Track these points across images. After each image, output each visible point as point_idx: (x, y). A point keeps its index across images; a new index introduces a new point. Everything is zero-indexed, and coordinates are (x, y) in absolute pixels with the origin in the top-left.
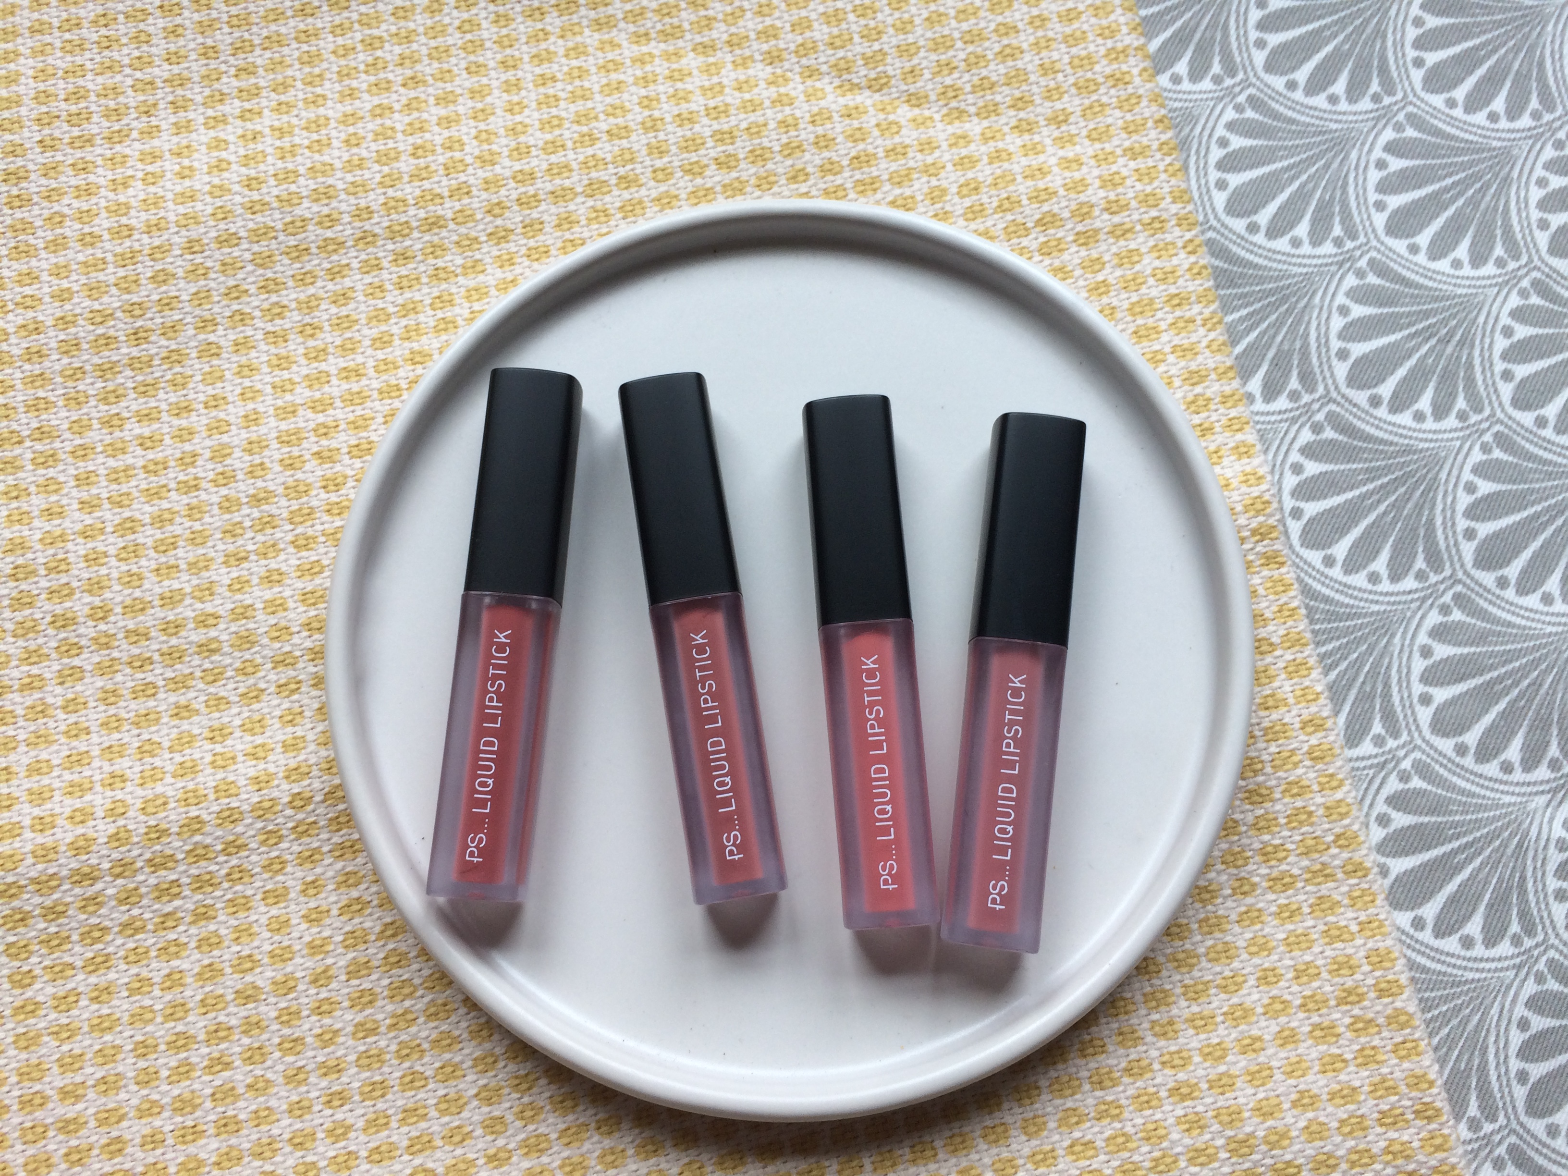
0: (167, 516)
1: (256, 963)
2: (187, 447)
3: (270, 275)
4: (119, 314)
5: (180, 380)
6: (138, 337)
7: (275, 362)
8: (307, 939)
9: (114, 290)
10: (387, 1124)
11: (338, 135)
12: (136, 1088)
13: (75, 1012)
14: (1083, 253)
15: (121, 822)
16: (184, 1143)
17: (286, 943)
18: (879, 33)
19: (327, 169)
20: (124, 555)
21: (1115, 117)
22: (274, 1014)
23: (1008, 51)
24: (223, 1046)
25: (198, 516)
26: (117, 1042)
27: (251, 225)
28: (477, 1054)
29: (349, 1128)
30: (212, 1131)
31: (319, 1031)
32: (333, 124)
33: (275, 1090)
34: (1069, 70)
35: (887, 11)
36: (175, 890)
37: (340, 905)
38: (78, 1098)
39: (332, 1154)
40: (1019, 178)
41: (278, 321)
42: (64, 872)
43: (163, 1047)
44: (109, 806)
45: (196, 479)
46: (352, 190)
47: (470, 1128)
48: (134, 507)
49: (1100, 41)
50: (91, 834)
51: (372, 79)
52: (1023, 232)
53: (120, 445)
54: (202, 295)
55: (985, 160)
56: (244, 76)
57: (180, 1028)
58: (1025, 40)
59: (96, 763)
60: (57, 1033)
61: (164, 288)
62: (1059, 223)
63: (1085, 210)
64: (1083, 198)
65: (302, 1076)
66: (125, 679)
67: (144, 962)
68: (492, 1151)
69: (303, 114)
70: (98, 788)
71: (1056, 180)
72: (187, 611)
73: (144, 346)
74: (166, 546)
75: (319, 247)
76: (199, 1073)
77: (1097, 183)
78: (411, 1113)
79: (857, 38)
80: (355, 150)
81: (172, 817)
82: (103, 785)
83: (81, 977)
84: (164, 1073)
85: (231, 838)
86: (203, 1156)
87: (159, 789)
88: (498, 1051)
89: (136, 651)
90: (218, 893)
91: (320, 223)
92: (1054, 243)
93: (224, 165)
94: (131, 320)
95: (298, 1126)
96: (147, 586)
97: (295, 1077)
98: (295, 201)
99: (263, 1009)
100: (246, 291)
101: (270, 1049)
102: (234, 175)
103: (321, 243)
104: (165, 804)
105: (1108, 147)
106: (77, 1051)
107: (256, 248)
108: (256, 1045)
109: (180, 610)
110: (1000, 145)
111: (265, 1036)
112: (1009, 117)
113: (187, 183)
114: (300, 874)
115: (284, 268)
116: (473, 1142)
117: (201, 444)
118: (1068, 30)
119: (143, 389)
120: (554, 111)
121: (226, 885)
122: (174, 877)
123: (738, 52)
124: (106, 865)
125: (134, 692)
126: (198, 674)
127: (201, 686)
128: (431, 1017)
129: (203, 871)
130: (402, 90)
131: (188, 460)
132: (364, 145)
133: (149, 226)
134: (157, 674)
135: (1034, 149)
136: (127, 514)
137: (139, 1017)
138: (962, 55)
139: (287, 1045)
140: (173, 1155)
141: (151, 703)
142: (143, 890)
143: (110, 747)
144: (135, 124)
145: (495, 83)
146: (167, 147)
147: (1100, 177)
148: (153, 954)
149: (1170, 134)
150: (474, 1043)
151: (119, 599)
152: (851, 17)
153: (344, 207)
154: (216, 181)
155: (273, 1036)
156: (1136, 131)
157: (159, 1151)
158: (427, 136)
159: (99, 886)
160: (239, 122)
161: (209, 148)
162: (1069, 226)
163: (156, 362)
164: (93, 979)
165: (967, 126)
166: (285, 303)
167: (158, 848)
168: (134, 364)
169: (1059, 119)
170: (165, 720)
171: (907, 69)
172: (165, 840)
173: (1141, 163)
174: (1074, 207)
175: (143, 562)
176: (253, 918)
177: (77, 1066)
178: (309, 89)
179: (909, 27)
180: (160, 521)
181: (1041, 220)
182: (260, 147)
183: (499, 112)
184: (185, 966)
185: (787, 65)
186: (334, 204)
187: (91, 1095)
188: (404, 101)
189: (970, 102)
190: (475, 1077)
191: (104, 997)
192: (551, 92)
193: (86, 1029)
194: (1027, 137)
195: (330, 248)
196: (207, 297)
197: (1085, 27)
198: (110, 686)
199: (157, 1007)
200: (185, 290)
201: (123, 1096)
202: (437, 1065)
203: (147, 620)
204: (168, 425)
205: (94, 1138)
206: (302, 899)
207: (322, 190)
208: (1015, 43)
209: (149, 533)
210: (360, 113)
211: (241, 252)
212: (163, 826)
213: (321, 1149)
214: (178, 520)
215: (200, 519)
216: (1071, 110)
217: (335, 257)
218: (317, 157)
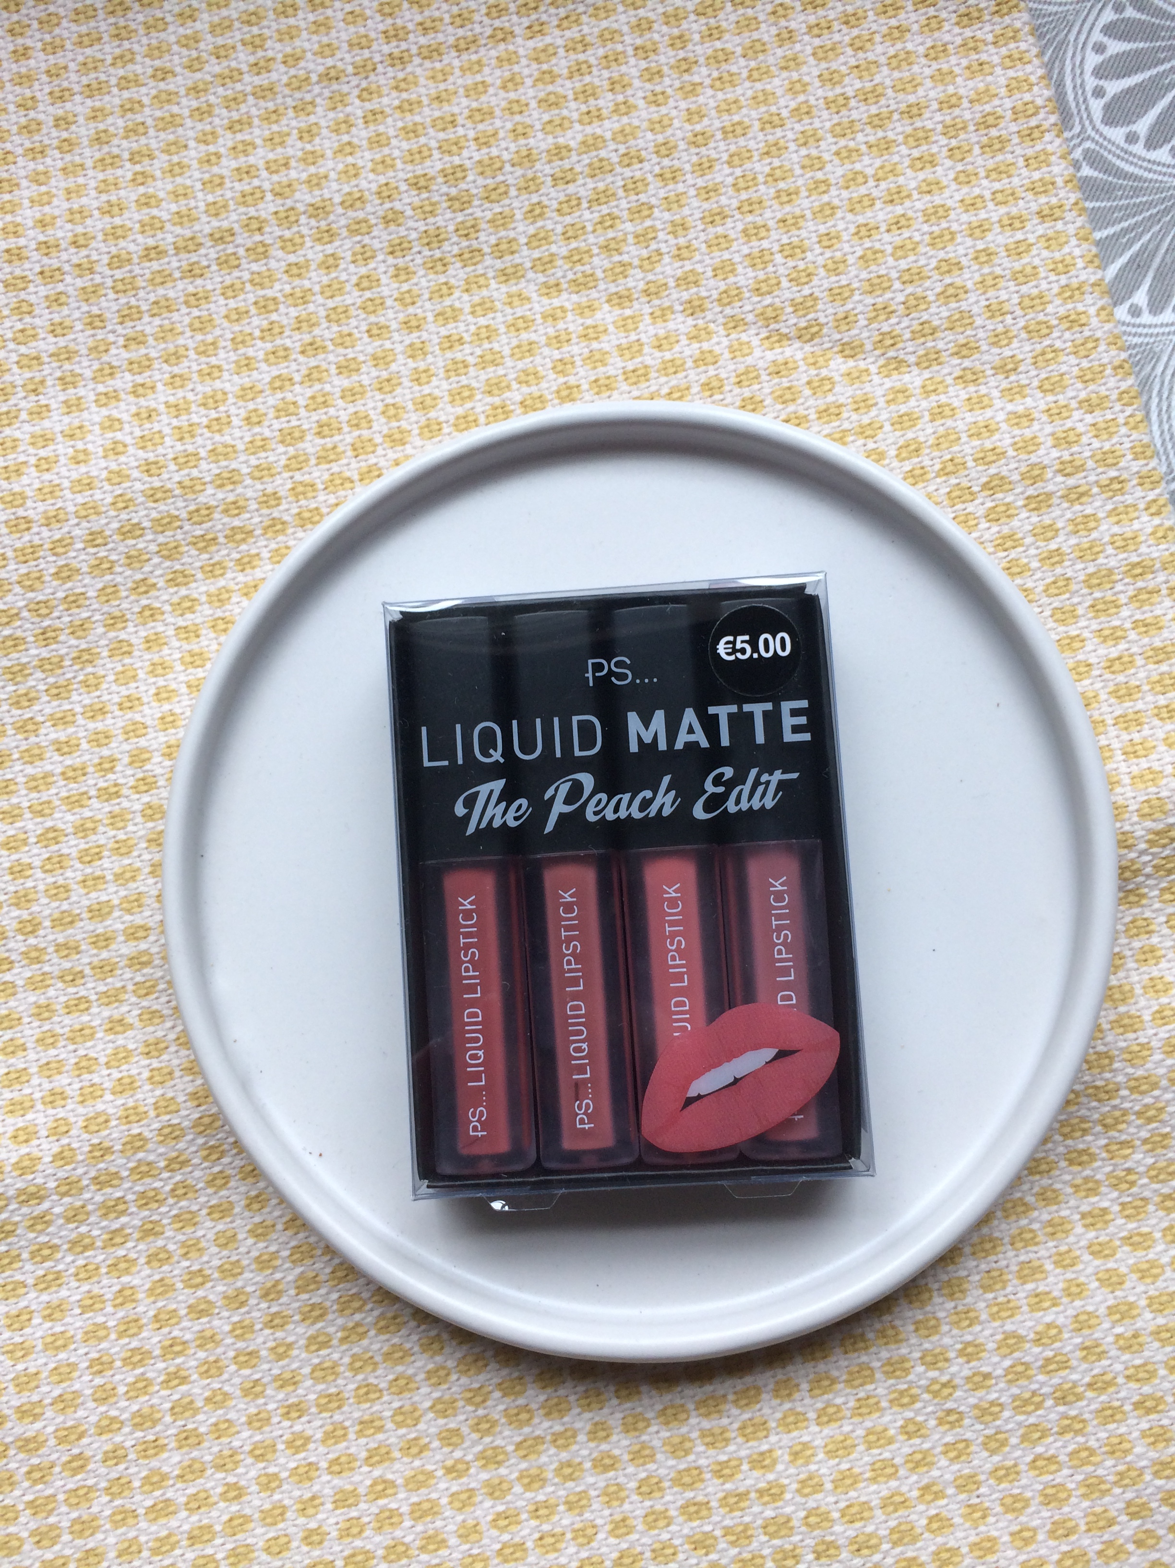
0: (89, 825)
1: (206, 1279)
2: (105, 752)
3: (178, 567)
4: (25, 614)
5: (92, 681)
6: (46, 637)
7: (188, 659)
8: (255, 1254)
9: (17, 589)
10: (345, 1435)
11: (237, 411)
12: (94, 1405)
13: (28, 1331)
14: (1035, 519)
15: (65, 1141)
16: (146, 1457)
17: (234, 1258)
18: (809, 275)
19: (229, 452)
20: (48, 867)
21: (1069, 364)
22: (227, 1328)
23: (951, 291)
24: (179, 1360)
25: (121, 824)
26: (72, 1360)
27: (154, 515)
28: (430, 1366)
29: (308, 1440)
30: (173, 1445)
31: (271, 1344)
32: (231, 400)
33: (233, 1403)
34: (1019, 312)
35: (818, 250)
36: (121, 1207)
37: (285, 1219)
38: (36, 1417)
39: (293, 1465)
40: (964, 438)
41: (189, 616)
42: (11, 1193)
43: (118, 1364)
44: (51, 1125)
45: (116, 785)
46: (257, 474)
47: (427, 1440)
48: (57, 815)
49: (1053, 277)
50: (36, 1153)
51: (269, 346)
52: (968, 497)
53: (36, 751)
54: (109, 590)
55: (927, 417)
56: (133, 346)
57: (135, 1344)
58: (969, 277)
59: (35, 1081)
60: (11, 1352)
61: (69, 585)
62: (1007, 487)
63: (1036, 472)
64: (1034, 459)
65: (258, 1389)
66: (60, 995)
67: (95, 1279)
68: (449, 1463)
69: (199, 388)
70: (39, 1106)
71: (1004, 439)
72: (116, 923)
73: (54, 646)
74: (90, 856)
75: (226, 537)
76: (157, 1388)
77: (1050, 442)
78: (367, 1425)
79: (785, 283)
80: (257, 429)
81: (114, 1136)
82: (44, 1103)
83: (32, 1295)
84: (122, 1389)
85: (174, 1154)
86: (166, 1469)
87: (100, 1107)
88: (450, 1364)
89: (67, 965)
90: (163, 1209)
91: (226, 511)
92: (1003, 508)
93: (120, 448)
94: (37, 620)
95: (258, 1438)
96: (74, 899)
97: (252, 1390)
98: (198, 488)
99: (216, 1323)
100: (154, 585)
101: (226, 1362)
102: (133, 457)
103: (228, 532)
104: (106, 1121)
105: (1062, 399)
106: (32, 1370)
107: (161, 539)
108: (212, 1359)
109: (109, 922)
110: (943, 399)
111: (220, 1350)
112: (952, 366)
113: (83, 469)
114: (243, 1189)
115: (193, 560)
116: (430, 1453)
117: (119, 748)
118: (1017, 266)
119: (55, 691)
120: (464, 380)
121: (171, 1201)
122: (119, 1194)
123: (656, 302)
124: (52, 1184)
125: (67, 1007)
126: (130, 987)
127: (134, 999)
128: (381, 1330)
129: (147, 1188)
130: (301, 359)
131: (107, 766)
132: (266, 423)
133: (47, 518)
134: (91, 988)
135: (979, 403)
136: (49, 824)
137: (94, 1334)
138: (901, 298)
139: (242, 1359)
140: (135, 1469)
141: (85, 1018)
142: (90, 1207)
143: (48, 1064)
144: (23, 404)
145: (399, 348)
146: (58, 428)
147: (1053, 434)
148: (104, 1270)
149: (1131, 381)
150: (425, 1356)
151: (47, 912)
152: (779, 258)
153: (250, 493)
154: (114, 466)
155: (228, 1348)
156: (1093, 380)
157: (122, 1467)
158: (332, 411)
159: (46, 1205)
160: (131, 398)
161: (103, 428)
162: (1019, 490)
163: (67, 663)
164: (45, 1297)
165: (907, 378)
166: (195, 596)
167: (102, 1165)
168: (45, 665)
169: (1007, 368)
170: (100, 1035)
171: (841, 315)
172: (108, 1158)
173: (1097, 417)
174: (1024, 469)
175: (69, 874)
176: (200, 1233)
177: (33, 1384)
178: (204, 359)
179: (841, 267)
180: (82, 830)
181: (988, 483)
182: (156, 427)
183: (406, 382)
184: (136, 1282)
185: (709, 316)
186: (240, 490)
187: (49, 1414)
188: (304, 372)
189: (909, 350)
190: (428, 1390)
191: (57, 1315)
192: (459, 356)
193: (40, 1347)
194: (972, 388)
195: (238, 537)
196: (114, 592)
197: (1037, 262)
198: (42, 1001)
199: (111, 1324)
200: (91, 585)
201: (81, 1413)
202: (391, 1377)
203: (78, 933)
204: (82, 729)
205: (54, 1456)
206: (247, 1214)
207: (226, 475)
208: (958, 282)
209: (72, 843)
210: (259, 387)
211: (147, 543)
212: (106, 1144)
213: (282, 1460)
214: (101, 829)
215: (123, 828)
216: (1021, 357)
217: (244, 547)
218: (217, 437)
